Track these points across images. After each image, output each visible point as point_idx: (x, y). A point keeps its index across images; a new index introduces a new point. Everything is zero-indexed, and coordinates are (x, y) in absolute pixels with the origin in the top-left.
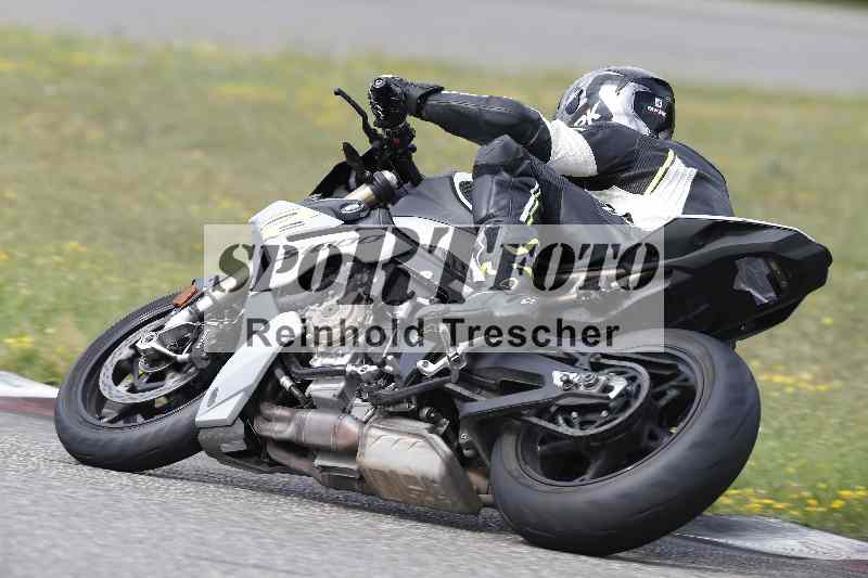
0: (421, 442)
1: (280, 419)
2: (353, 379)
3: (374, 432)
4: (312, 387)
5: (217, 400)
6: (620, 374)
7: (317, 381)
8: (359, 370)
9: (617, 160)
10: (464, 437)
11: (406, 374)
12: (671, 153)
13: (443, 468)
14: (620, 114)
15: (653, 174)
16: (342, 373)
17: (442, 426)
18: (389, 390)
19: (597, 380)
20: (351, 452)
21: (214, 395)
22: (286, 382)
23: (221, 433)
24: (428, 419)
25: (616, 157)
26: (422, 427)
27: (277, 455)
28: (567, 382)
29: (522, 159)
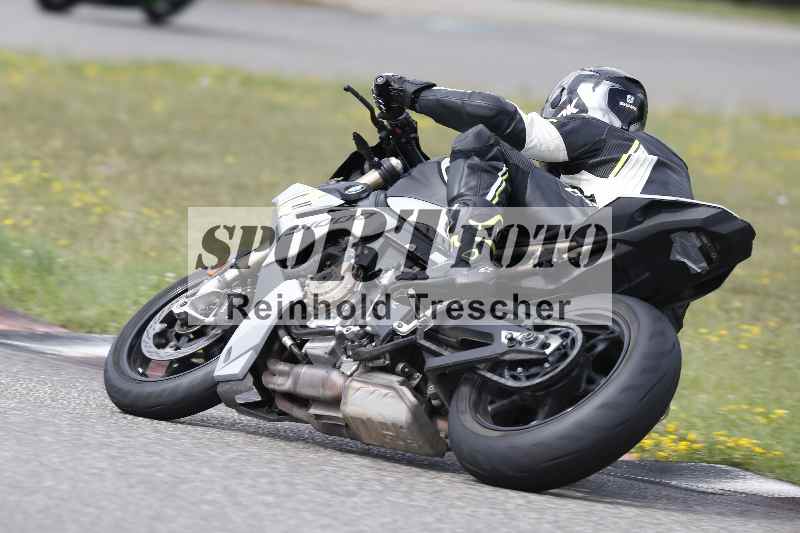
0: (392, 393)
1: (282, 374)
2: (341, 337)
3: (356, 384)
4: (308, 345)
5: (232, 357)
6: (555, 333)
7: (313, 341)
8: (344, 330)
9: (587, 148)
10: (431, 389)
11: (383, 334)
12: (637, 142)
13: (410, 415)
14: (594, 109)
15: (617, 160)
16: (332, 333)
17: (415, 379)
18: (370, 348)
19: (536, 338)
20: (335, 402)
21: (229, 352)
22: (287, 341)
23: (234, 386)
24: (402, 373)
25: (586, 145)
26: (395, 379)
27: (283, 405)
28: (511, 339)
29: (492, 146)
